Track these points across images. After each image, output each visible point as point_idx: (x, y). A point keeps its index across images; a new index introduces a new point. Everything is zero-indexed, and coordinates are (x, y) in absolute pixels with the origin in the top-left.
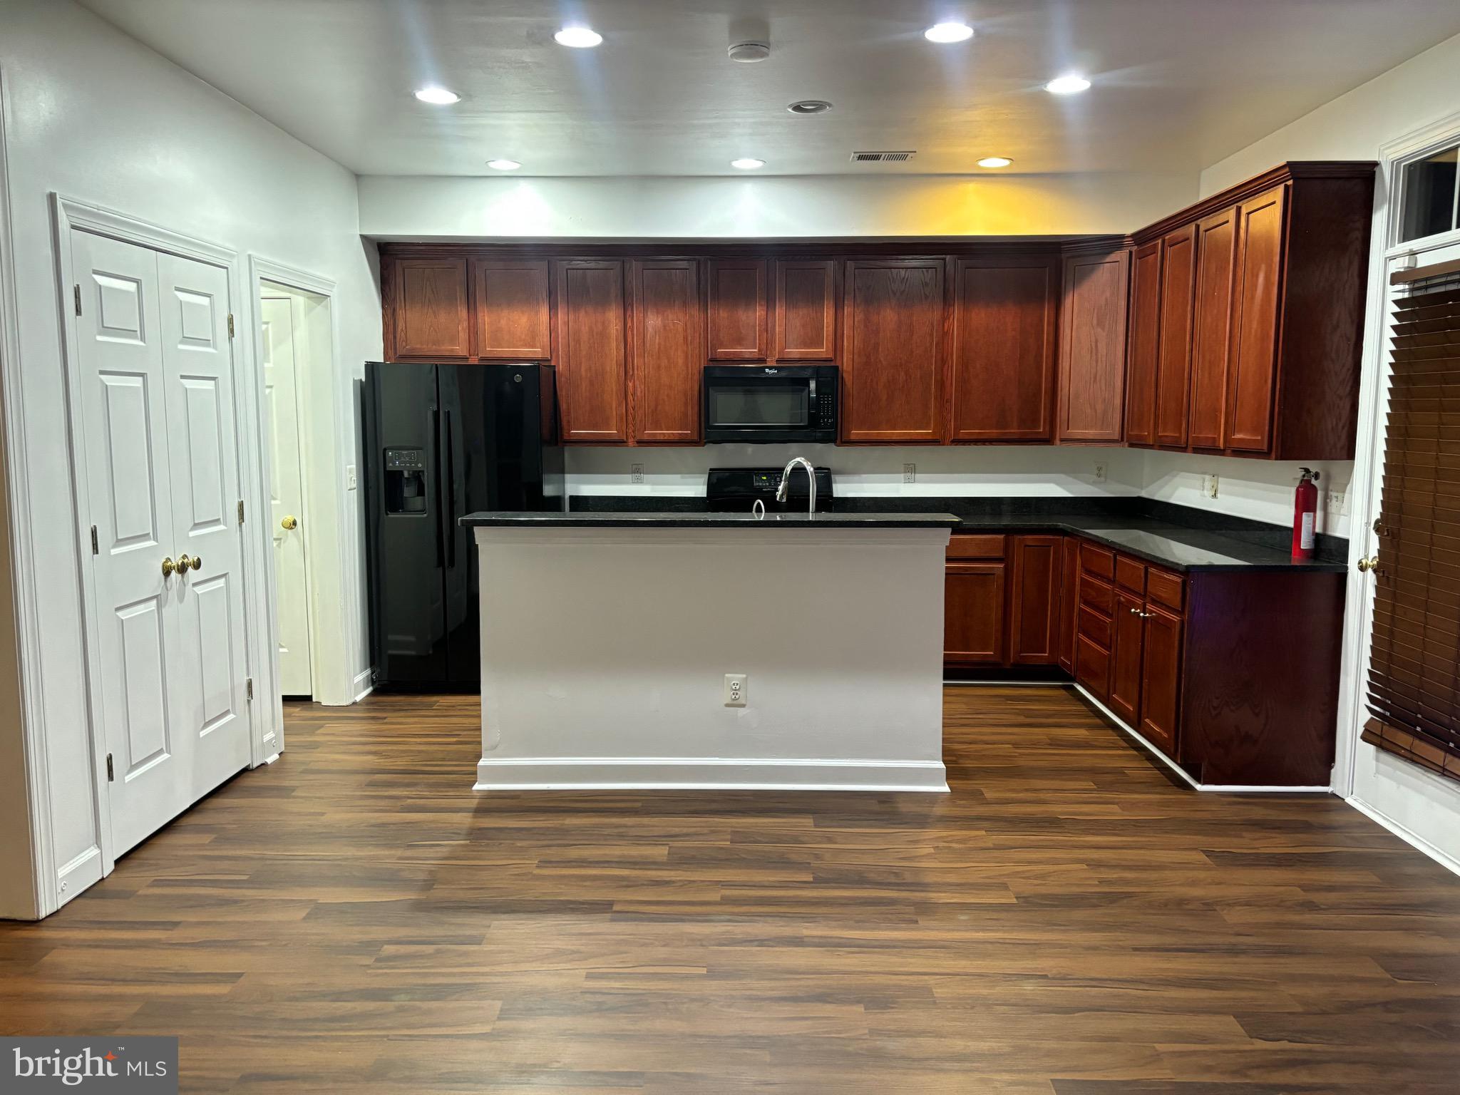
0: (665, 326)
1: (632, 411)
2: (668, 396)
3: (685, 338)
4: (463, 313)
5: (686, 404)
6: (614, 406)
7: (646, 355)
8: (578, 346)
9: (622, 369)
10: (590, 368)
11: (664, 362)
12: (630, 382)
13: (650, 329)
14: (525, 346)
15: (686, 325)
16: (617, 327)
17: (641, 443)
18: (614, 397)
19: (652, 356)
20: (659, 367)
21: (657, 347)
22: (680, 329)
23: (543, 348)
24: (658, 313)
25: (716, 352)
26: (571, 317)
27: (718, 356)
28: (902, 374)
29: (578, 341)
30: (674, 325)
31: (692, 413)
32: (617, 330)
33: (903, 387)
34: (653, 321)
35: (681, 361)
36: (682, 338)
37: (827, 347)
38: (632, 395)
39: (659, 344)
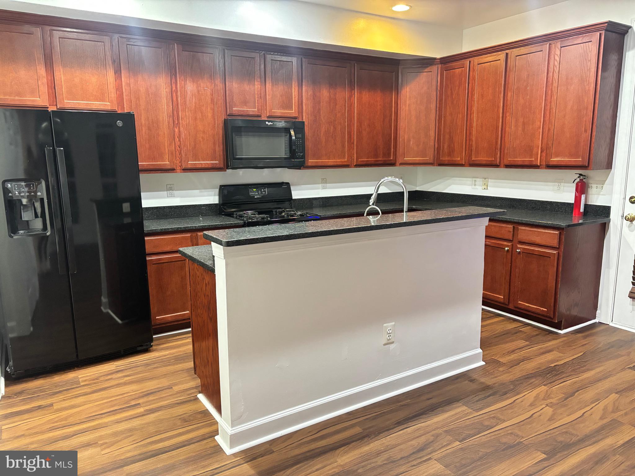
0: (198, 91)
1: (178, 148)
2: (202, 138)
3: (212, 100)
4: (42, 71)
5: (214, 144)
6: (166, 144)
7: (187, 110)
8: (138, 102)
9: (171, 119)
10: (148, 118)
11: (199, 115)
12: (176, 128)
13: (189, 93)
14: (96, 100)
15: (212, 91)
16: (167, 90)
17: (186, 170)
18: (166, 139)
19: (191, 111)
20: (196, 119)
21: (194, 105)
22: (209, 94)
23: (111, 102)
24: (193, 82)
25: (232, 110)
26: (132, 81)
27: (234, 113)
28: (332, 127)
29: (138, 99)
30: (204, 91)
31: (219, 149)
32: (166, 92)
33: (332, 135)
34: (190, 87)
35: (210, 115)
36: (210, 99)
37: (295, 110)
38: (178, 137)
39: (195, 103)
